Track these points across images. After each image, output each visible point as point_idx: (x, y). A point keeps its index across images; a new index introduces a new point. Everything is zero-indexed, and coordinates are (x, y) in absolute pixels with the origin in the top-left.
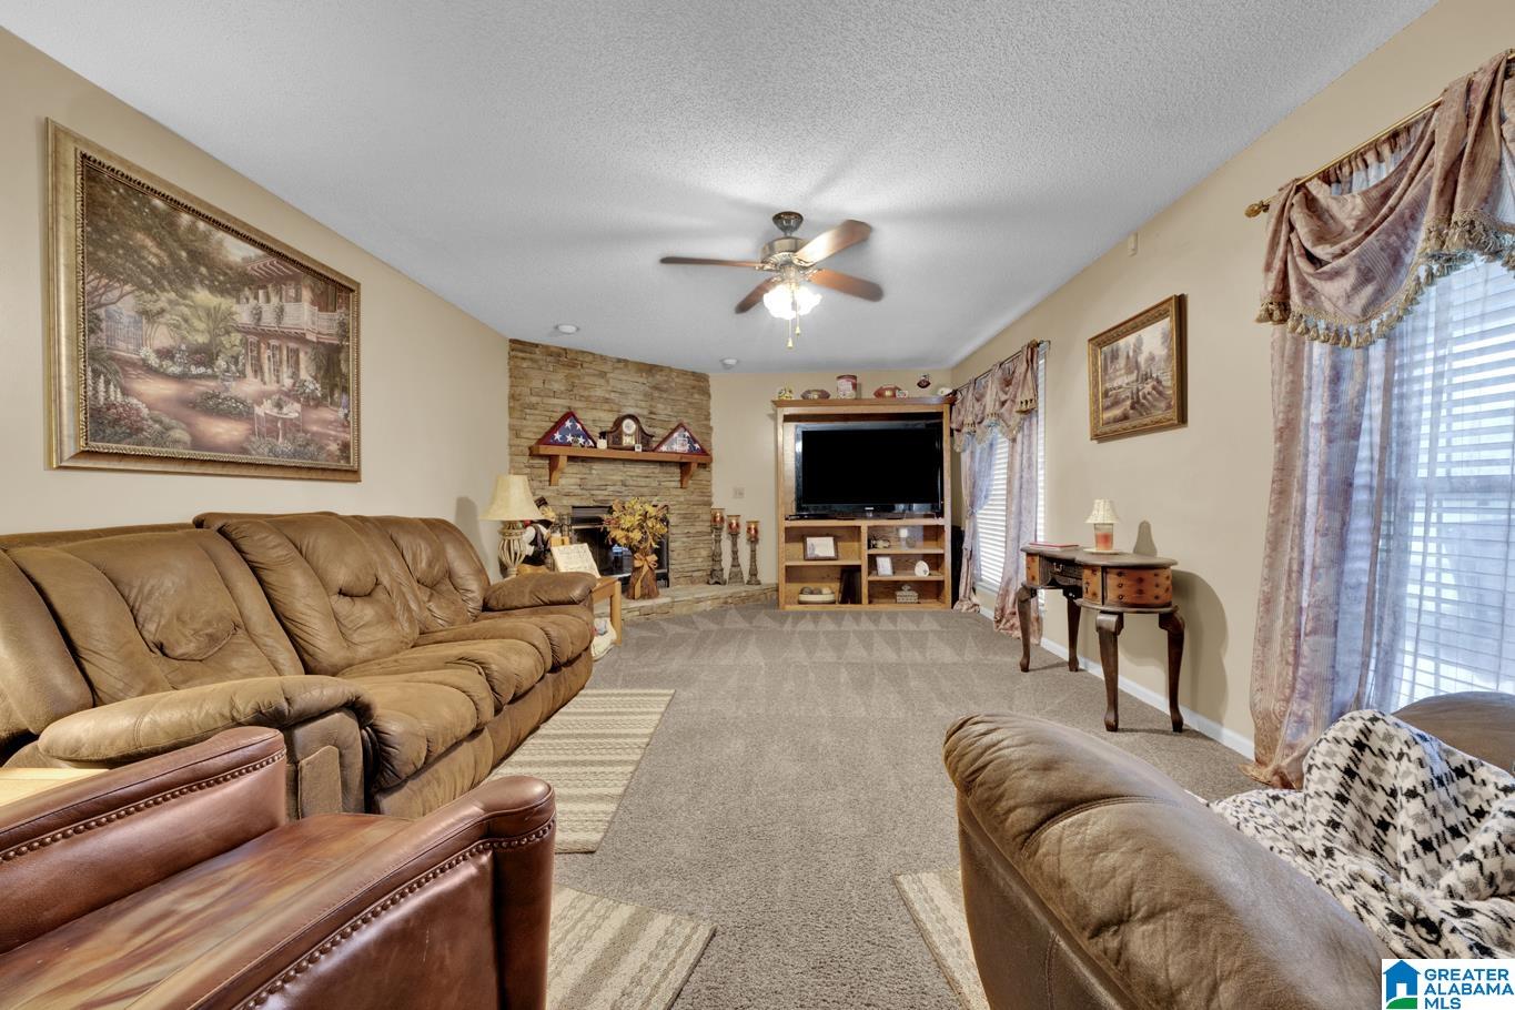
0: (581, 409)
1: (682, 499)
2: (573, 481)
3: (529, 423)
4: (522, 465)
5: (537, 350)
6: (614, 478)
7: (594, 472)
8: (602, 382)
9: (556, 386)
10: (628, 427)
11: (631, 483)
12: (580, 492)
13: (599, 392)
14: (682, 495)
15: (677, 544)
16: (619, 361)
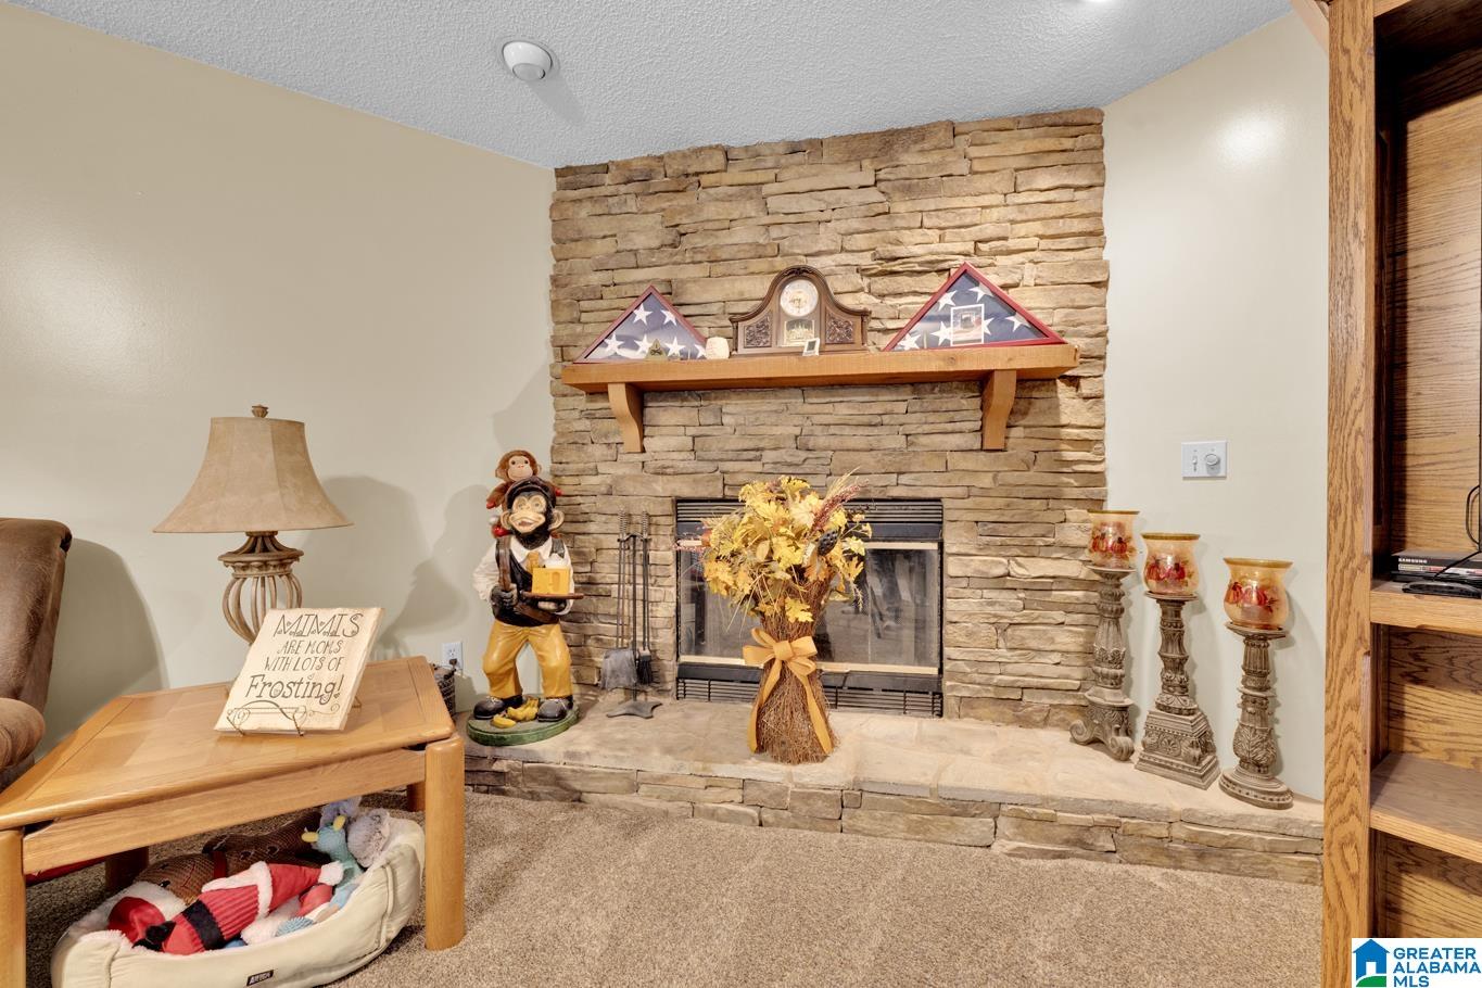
0: (695, 280)
1: (986, 481)
2: (673, 442)
3: (589, 329)
4: (576, 414)
5: (607, 178)
6: (777, 431)
7: (726, 419)
8: (750, 208)
9: (641, 241)
10: (796, 301)
11: (822, 441)
12: (692, 465)
13: (742, 235)
14: (982, 471)
15: (963, 606)
16: (794, 149)
